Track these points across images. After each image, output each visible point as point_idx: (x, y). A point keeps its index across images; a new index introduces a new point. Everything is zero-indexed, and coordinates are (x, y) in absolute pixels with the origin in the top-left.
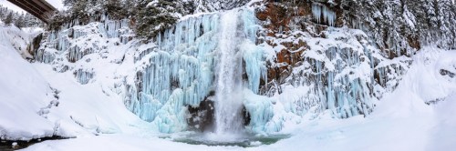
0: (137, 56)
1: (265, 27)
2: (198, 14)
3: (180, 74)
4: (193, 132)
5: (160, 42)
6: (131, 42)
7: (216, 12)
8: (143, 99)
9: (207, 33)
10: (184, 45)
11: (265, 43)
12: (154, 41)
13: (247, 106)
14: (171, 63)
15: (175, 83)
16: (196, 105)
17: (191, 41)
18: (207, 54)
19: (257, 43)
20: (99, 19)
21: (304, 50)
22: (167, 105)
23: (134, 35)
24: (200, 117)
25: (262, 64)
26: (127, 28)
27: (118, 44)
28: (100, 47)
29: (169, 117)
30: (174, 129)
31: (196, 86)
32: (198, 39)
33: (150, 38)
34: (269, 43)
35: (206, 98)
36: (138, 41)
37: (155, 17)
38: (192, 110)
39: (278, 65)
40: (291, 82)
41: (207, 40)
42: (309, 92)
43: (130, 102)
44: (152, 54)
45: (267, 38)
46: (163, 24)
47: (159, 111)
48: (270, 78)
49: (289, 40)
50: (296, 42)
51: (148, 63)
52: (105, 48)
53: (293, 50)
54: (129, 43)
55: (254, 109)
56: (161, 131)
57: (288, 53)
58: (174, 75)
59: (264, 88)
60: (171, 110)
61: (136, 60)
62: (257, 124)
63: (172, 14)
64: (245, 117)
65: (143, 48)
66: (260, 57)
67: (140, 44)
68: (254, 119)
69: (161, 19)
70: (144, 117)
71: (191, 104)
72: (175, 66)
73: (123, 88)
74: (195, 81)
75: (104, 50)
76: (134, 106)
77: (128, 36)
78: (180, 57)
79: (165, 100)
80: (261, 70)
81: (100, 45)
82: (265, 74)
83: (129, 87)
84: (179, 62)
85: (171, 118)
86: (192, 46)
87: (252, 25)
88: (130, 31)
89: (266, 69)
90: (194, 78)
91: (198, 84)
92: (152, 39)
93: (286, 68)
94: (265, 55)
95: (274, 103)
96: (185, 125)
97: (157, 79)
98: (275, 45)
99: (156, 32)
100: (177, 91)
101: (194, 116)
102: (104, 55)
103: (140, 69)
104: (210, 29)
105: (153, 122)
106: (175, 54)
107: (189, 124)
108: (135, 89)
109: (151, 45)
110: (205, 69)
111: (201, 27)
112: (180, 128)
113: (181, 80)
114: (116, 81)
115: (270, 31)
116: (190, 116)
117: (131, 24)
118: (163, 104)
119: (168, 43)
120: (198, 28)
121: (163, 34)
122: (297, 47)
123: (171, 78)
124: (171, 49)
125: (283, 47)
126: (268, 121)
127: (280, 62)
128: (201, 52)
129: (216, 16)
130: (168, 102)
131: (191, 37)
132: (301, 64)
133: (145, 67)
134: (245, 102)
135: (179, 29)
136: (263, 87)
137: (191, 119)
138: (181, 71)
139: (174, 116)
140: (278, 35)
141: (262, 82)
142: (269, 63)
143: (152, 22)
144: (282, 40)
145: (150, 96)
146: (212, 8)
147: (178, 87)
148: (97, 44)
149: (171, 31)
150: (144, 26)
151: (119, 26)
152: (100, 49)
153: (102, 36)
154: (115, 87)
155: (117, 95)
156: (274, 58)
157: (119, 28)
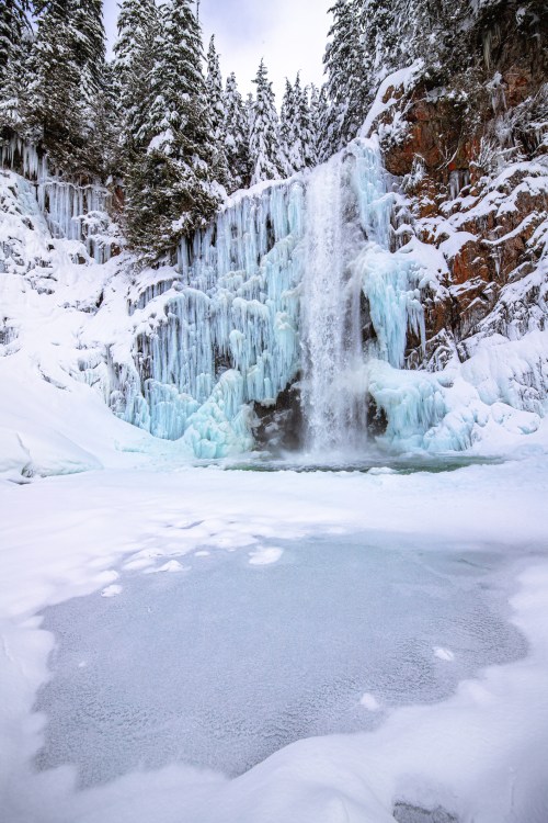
0: (135, 297)
1: (412, 192)
2: (259, 186)
3: (233, 341)
4: (266, 453)
5: (185, 267)
6: (118, 259)
7: (296, 175)
8: (155, 395)
9: (282, 242)
10: (238, 276)
11: (414, 241)
12: (174, 262)
13: (376, 394)
14: (212, 318)
15: (223, 360)
16: (269, 399)
17: (251, 265)
18: (287, 292)
19: (393, 249)
21: (536, 223)
22: (209, 404)
23: (124, 242)
24: (279, 423)
25: (410, 298)
26: (104, 216)
27: (82, 261)
28: (28, 258)
29: (215, 427)
30: (225, 449)
31: (267, 362)
32: (265, 259)
33: (162, 253)
34: (425, 238)
35: (288, 386)
36: (134, 259)
37: (169, 193)
38: (261, 410)
39: (455, 291)
40: (498, 328)
41: (283, 260)
43: (124, 402)
44: (170, 295)
45: (419, 226)
46: (187, 215)
47: (193, 416)
48: (432, 328)
49: (483, 209)
50: (509, 205)
51: (161, 315)
52: (44, 264)
53: (499, 234)
54: (113, 262)
55: (396, 401)
56: (199, 456)
57: (484, 249)
58: (221, 343)
59: (419, 354)
60: (218, 412)
61: (132, 307)
62: (404, 432)
63: (205, 186)
64: (374, 418)
65: (148, 278)
66: (402, 281)
67: (139, 265)
68: (396, 420)
69: (183, 200)
70: (160, 431)
71: (259, 398)
72: (222, 322)
73: (104, 371)
74: (266, 354)
75: (42, 271)
76: (136, 409)
77: (109, 240)
78: (230, 305)
79: (204, 394)
80: (409, 312)
81: (27, 254)
82: (419, 321)
83: (118, 368)
84: (229, 315)
85: (220, 429)
86: (253, 277)
87: (379, 197)
88: (113, 227)
89: (421, 307)
90: (263, 347)
91: (271, 359)
92: (167, 259)
93: (479, 292)
94: (415, 274)
95: (449, 385)
96: (248, 440)
97: (185, 352)
98: (443, 237)
99: (175, 238)
100: (230, 376)
101: (267, 422)
102: (42, 283)
103: (143, 328)
104: (288, 231)
105: (181, 440)
106: (221, 297)
107: (257, 439)
108: (135, 372)
109: (166, 273)
110: (282, 326)
111: (269, 225)
112: (239, 447)
113: (235, 352)
114: (84, 355)
115: (426, 201)
116: (257, 422)
117: (114, 206)
118: (201, 402)
119: (203, 270)
120: (263, 227)
121: (190, 243)
122: (511, 220)
123: (216, 350)
124: (210, 284)
125: (468, 237)
126: (430, 425)
127: (461, 281)
128: (273, 290)
129: (296, 189)
130: (212, 398)
131: (249, 254)
132: (529, 270)
133: (156, 324)
134: (371, 388)
135: (224, 232)
136: (415, 351)
137: (261, 429)
138: (235, 334)
139: (224, 424)
140: (447, 207)
141: (412, 341)
142: (428, 292)
143: (163, 207)
144: (462, 218)
145: (171, 388)
146: (287, 166)
147: (230, 366)
148: (17, 248)
149: (207, 238)
150: (147, 218)
151: (81, 207)
152: (27, 264)
153: (30, 226)
154: (82, 369)
155: (89, 386)
156: (440, 275)
157: (81, 211)
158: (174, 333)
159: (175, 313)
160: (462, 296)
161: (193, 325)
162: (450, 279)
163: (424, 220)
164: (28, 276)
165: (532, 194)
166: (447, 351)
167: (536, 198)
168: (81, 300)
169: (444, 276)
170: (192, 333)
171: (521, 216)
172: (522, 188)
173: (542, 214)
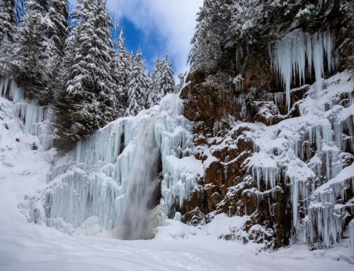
1: (195, 131)
21: (245, 156)
34: (197, 156)
39: (205, 187)
45: (196, 149)
49: (224, 145)
50: (234, 145)
53: (228, 160)
57: (221, 166)
93: (217, 189)
98: (206, 157)
115: (201, 136)
122: (233, 153)
125: (214, 159)
127: (209, 182)
132: (240, 180)
140: (210, 140)
160: (208, 190)
162: (204, 180)
165: (246, 140)
166: (198, 219)
167: (247, 143)
169: (200, 178)
171: (240, 151)
172: (241, 137)
173: (249, 152)
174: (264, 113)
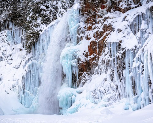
0: (24, 64)
20: (7, 27)
25: (73, 62)
27: (21, 50)
28: (7, 55)
39: (89, 58)
42: (105, 80)
44: (29, 63)
45: (86, 34)
47: (33, 101)
50: (101, 29)
51: (27, 70)
52: (11, 55)
53: (99, 38)
57: (96, 43)
65: (27, 57)
66: (70, 57)
70: (26, 106)
73: (17, 87)
75: (10, 58)
81: (7, 54)
93: (95, 58)
102: (10, 61)
103: (23, 74)
106: (39, 62)
108: (22, 88)
109: (30, 55)
114: (14, 83)
118: (35, 96)
119: (37, 54)
127: (91, 54)
130: (37, 95)
133: (26, 73)
135: (41, 41)
145: (29, 92)
148: (5, 53)
149: (38, 43)
151: (22, 33)
152: (7, 57)
153: (9, 45)
154: (13, 87)
155: (14, 92)
156: (85, 53)
157: (22, 34)
158: (29, 75)
159: (29, 69)
160: (90, 60)
161: (34, 72)
162: (88, 54)
163: (88, 31)
164: (7, 60)
165: (107, 25)
166: (85, 80)
167: (108, 26)
168: (16, 65)
169: (86, 53)
170: (33, 74)
171: (104, 32)
172: (105, 23)
173: (109, 32)
174: (122, 6)
